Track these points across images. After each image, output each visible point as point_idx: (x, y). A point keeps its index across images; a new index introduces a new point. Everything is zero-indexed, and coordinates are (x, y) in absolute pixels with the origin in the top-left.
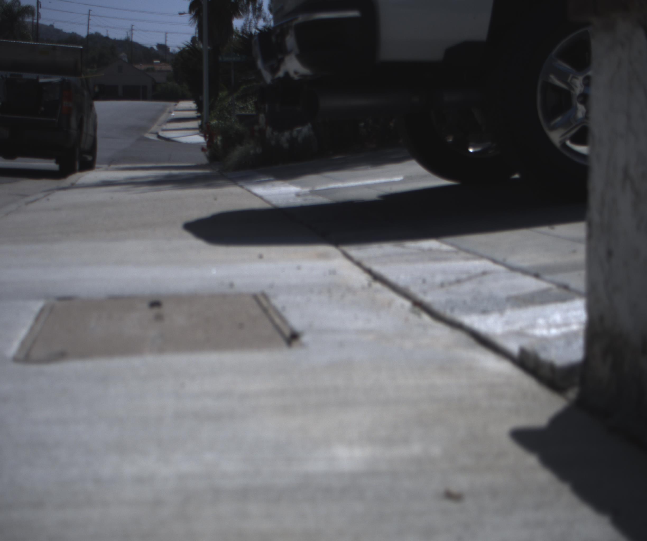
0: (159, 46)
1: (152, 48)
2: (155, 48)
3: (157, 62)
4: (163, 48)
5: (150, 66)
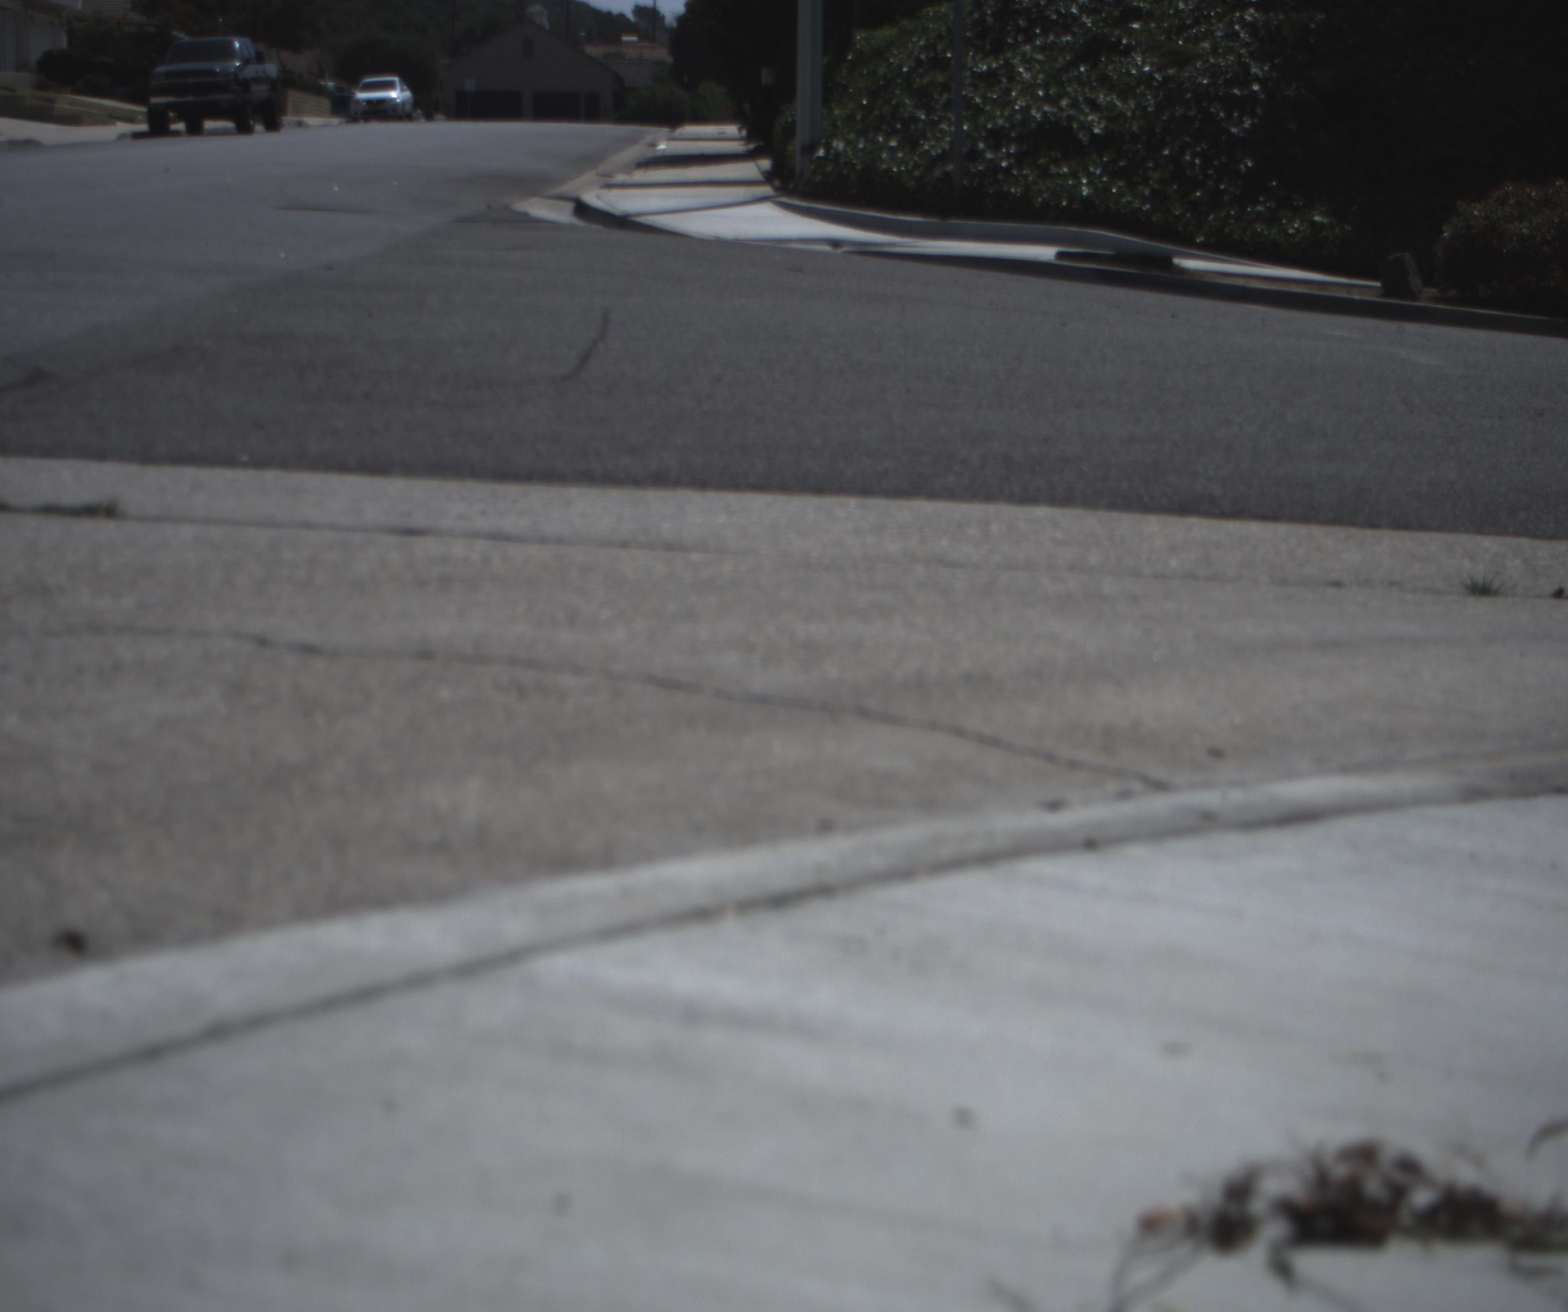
0: (639, 10)
1: (621, 16)
2: (630, 15)
3: (634, 39)
4: (649, 15)
5: (611, 49)
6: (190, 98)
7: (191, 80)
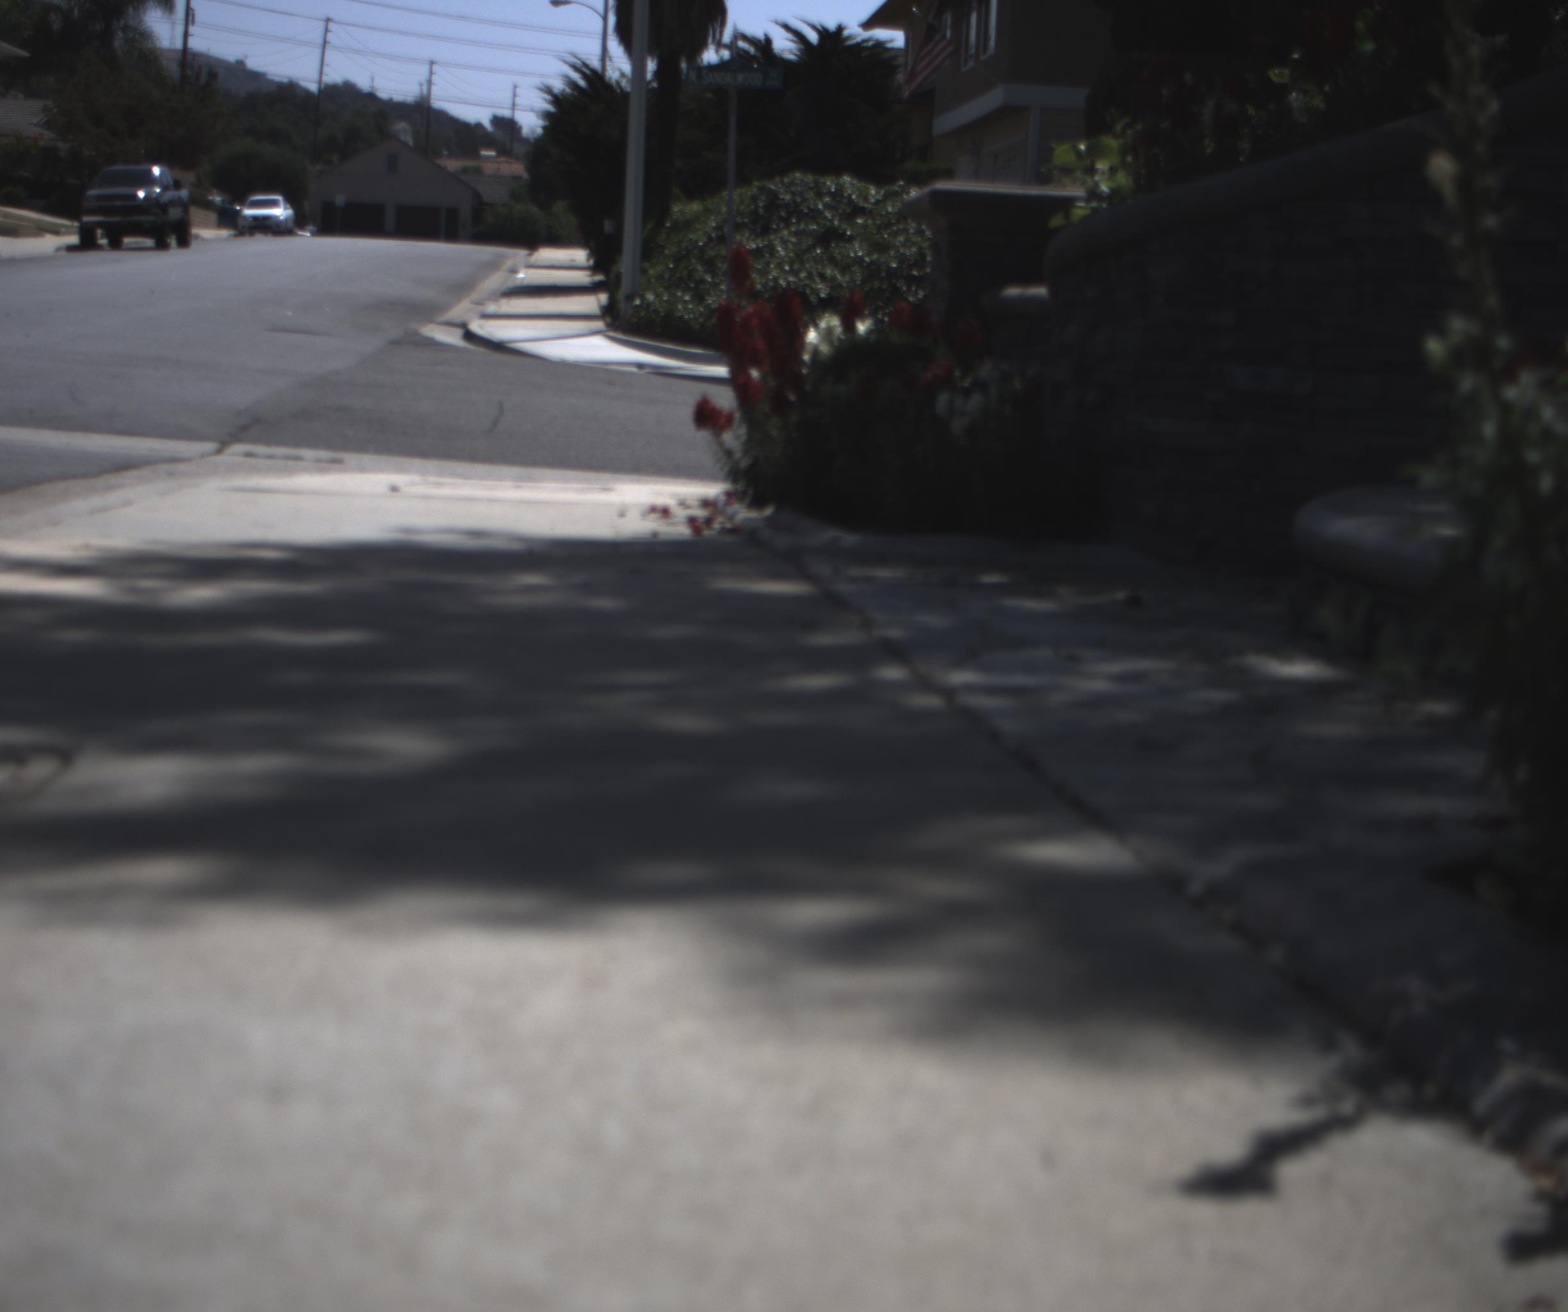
2: (487, 124)
4: (506, 125)
6: (116, 219)
7: (118, 203)
